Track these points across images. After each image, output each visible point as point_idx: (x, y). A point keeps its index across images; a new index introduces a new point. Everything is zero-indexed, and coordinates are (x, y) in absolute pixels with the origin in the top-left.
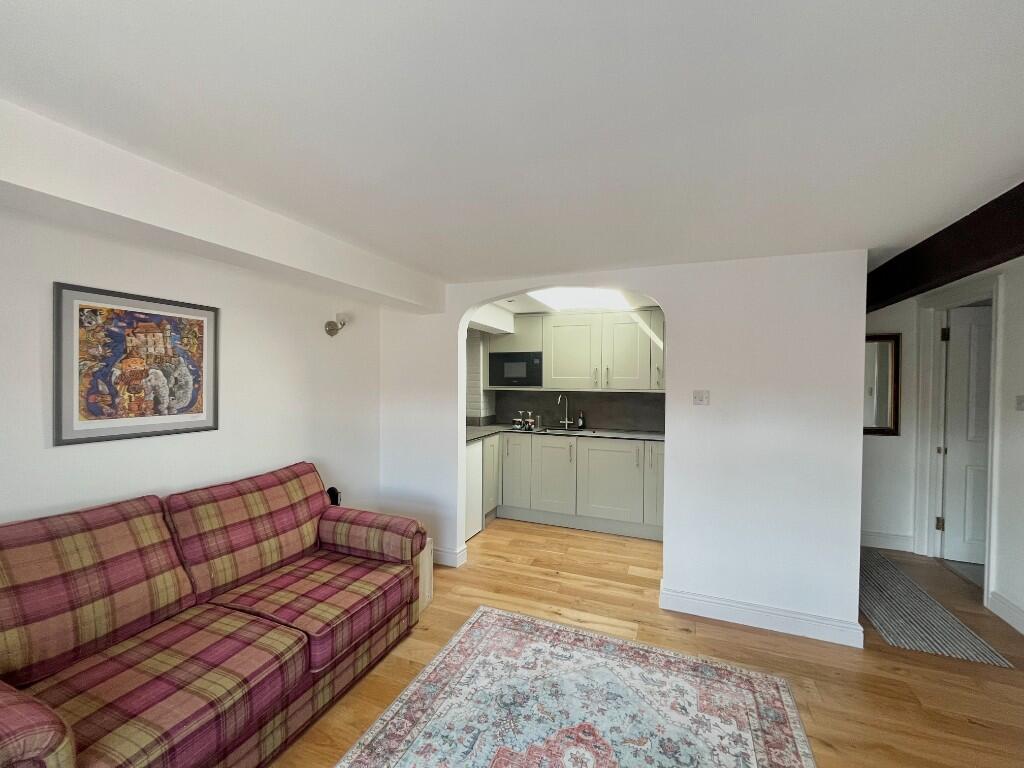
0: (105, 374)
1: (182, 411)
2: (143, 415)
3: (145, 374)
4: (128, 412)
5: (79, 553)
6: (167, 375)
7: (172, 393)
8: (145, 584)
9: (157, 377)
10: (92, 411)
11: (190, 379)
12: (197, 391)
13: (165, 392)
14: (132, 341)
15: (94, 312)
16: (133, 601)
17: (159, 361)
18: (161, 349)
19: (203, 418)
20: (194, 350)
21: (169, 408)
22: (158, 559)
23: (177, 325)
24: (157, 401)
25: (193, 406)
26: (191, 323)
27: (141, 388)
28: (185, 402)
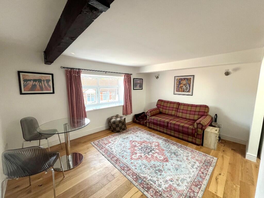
0: (178, 86)
1: (187, 92)
2: (182, 92)
3: (183, 86)
4: (180, 92)
5: (169, 105)
6: (185, 87)
7: (186, 89)
8: (171, 111)
9: (184, 87)
10: (177, 91)
11: (189, 87)
12: (190, 89)
13: (185, 89)
14: (181, 82)
15: (178, 79)
16: (170, 112)
17: (184, 85)
18: (185, 83)
19: (190, 93)
20: (189, 83)
21: (185, 91)
22: (174, 109)
23: (187, 79)
24: (184, 90)
25: (189, 91)
26: (189, 79)
27: (182, 88)
28: (188, 91)
